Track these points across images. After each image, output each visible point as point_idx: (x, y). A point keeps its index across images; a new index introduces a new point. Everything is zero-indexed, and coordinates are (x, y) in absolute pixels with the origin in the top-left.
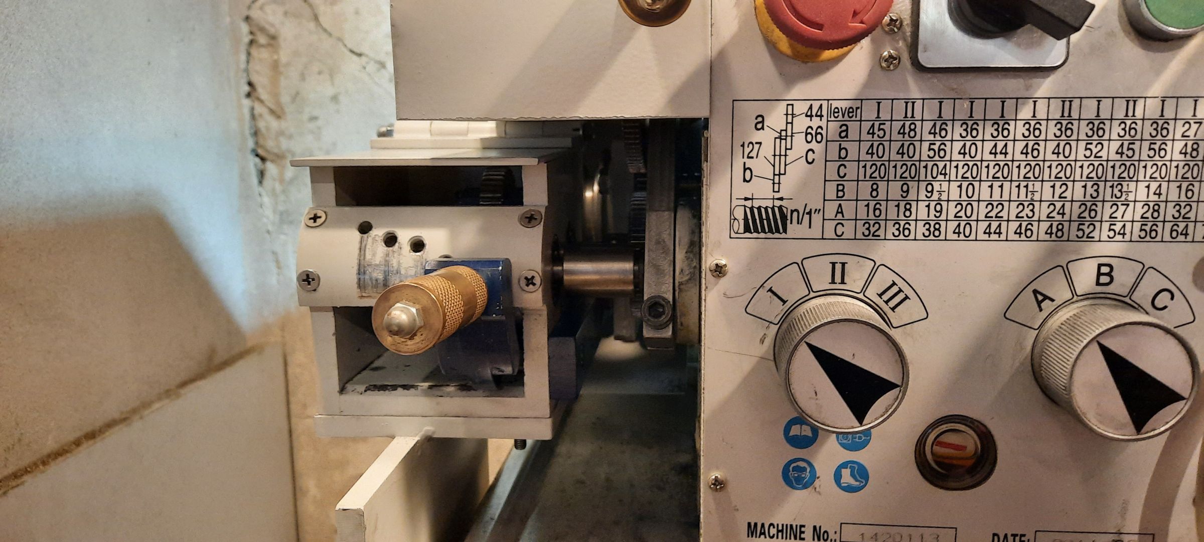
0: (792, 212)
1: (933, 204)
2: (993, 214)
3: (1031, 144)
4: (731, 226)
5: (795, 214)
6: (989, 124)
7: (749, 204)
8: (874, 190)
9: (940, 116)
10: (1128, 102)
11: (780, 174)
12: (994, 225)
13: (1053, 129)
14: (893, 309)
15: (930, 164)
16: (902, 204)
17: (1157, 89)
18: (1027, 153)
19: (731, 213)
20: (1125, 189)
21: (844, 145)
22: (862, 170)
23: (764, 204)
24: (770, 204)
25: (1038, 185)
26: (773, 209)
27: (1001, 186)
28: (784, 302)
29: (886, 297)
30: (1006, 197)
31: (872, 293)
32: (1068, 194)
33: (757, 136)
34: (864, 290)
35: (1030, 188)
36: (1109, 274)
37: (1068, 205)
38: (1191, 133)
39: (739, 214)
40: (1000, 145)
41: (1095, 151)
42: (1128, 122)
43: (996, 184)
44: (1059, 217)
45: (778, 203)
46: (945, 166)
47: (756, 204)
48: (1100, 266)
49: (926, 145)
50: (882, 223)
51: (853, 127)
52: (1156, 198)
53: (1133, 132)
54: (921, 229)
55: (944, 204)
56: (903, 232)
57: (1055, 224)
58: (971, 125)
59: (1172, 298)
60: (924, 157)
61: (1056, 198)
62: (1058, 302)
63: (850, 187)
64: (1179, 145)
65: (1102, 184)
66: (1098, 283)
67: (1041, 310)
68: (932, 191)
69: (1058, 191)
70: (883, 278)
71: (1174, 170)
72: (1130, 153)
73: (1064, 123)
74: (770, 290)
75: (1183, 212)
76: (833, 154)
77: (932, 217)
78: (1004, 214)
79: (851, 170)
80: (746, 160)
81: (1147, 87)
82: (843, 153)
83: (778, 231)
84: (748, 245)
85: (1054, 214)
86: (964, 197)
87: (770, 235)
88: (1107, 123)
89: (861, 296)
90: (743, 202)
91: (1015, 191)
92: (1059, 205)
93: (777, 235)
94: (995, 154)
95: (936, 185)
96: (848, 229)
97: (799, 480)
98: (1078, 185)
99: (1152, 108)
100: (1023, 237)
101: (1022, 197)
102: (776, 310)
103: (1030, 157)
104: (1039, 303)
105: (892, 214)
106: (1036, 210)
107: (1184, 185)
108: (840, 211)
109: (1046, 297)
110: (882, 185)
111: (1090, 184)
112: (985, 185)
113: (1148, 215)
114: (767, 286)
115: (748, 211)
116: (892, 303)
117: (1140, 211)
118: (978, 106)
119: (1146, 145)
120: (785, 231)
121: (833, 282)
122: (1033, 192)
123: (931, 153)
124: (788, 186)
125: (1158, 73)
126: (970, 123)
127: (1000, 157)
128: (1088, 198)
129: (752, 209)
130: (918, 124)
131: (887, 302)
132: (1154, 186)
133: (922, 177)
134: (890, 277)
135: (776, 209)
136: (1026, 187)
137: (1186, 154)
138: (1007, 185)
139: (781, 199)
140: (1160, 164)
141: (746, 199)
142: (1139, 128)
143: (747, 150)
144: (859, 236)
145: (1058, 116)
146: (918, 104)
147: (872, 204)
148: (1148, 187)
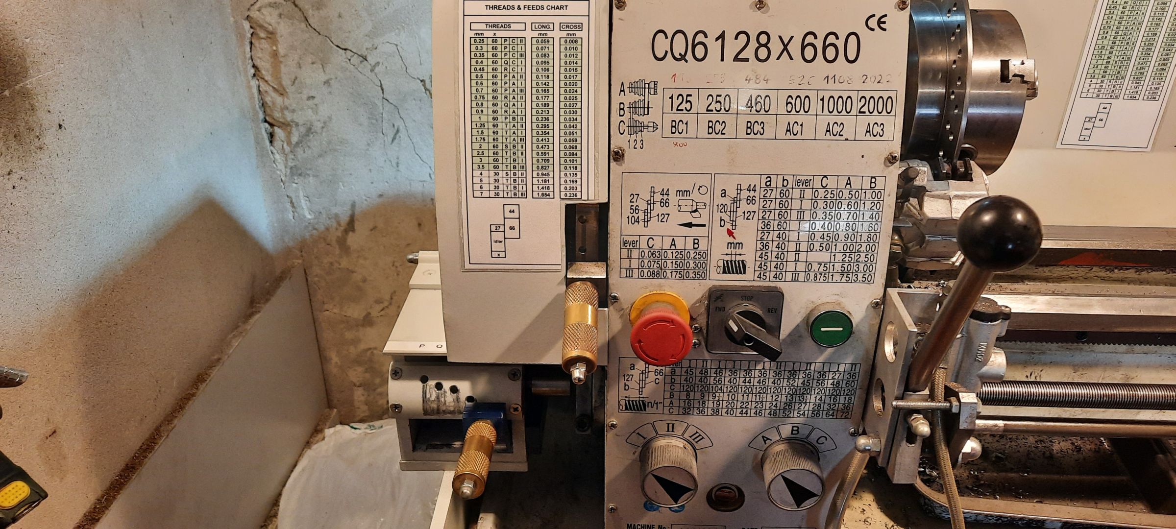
0: (648, 403)
1: (715, 402)
2: (744, 406)
3: (762, 379)
4: (619, 408)
5: (650, 404)
6: (743, 371)
7: (627, 399)
8: (688, 395)
9: (719, 367)
10: (807, 364)
11: (642, 388)
12: (744, 411)
13: (772, 374)
14: (697, 442)
15: (714, 386)
16: (701, 402)
17: (821, 359)
18: (760, 383)
19: (619, 402)
20: (805, 398)
21: (673, 377)
22: (682, 388)
23: (635, 399)
24: (638, 399)
25: (765, 396)
26: (639, 401)
27: (748, 396)
28: (645, 438)
29: (693, 438)
30: (750, 399)
31: (686, 436)
32: (779, 399)
33: (632, 372)
34: (683, 435)
35: (761, 396)
36: (797, 430)
37: (779, 403)
38: (836, 377)
39: (623, 403)
40: (747, 380)
41: (791, 383)
42: (807, 372)
43: (745, 395)
44: (775, 408)
45: (641, 399)
46: (721, 387)
47: (631, 399)
48: (793, 427)
49: (712, 379)
50: (692, 409)
51: (678, 370)
52: (820, 401)
53: (809, 376)
54: (710, 411)
55: (721, 402)
56: (701, 412)
57: (773, 411)
58: (734, 371)
59: (826, 440)
60: (712, 383)
61: (773, 400)
62: (773, 441)
63: (676, 395)
64: (830, 382)
65: (794, 396)
66: (792, 434)
67: (765, 443)
68: (715, 397)
69: (774, 398)
70: (692, 430)
71: (828, 391)
72: (808, 384)
73: (778, 371)
74: (638, 433)
75: (832, 407)
76: (668, 380)
77: (715, 406)
78: (749, 406)
79: (677, 387)
80: (626, 381)
81: (817, 358)
82: (673, 380)
83: (641, 410)
84: (628, 415)
85: (772, 407)
86: (730, 399)
87: (638, 412)
88: (798, 372)
89: (681, 437)
90: (624, 398)
91: (754, 397)
92: (774, 403)
93: (641, 412)
94: (745, 383)
95: (717, 394)
96: (675, 410)
97: (652, 507)
98: (784, 396)
99: (819, 367)
100: (758, 415)
101: (758, 400)
102: (641, 441)
103: (761, 384)
104: (765, 441)
105: (697, 405)
106: (764, 405)
107: (833, 397)
108: (671, 403)
109: (768, 439)
110: (692, 394)
111: (789, 396)
112: (740, 395)
113: (816, 408)
114: (637, 432)
115: (627, 402)
116: (696, 440)
117: (812, 406)
118: (738, 363)
119: (815, 381)
120: (645, 410)
121: (668, 431)
122: (762, 398)
123: (715, 382)
124: (646, 392)
125: (822, 353)
126: (733, 370)
127: (747, 384)
128: (788, 401)
129: (629, 401)
130: (709, 370)
131: (694, 440)
132: (818, 397)
133: (711, 391)
134: (695, 430)
135: (641, 402)
136: (760, 396)
137: (834, 385)
138: (750, 395)
139: (643, 398)
140: (821, 389)
141: (626, 397)
142: (812, 374)
143: (626, 378)
144: (681, 413)
145: (775, 369)
146: (709, 362)
147: (687, 401)
148: (816, 397)
